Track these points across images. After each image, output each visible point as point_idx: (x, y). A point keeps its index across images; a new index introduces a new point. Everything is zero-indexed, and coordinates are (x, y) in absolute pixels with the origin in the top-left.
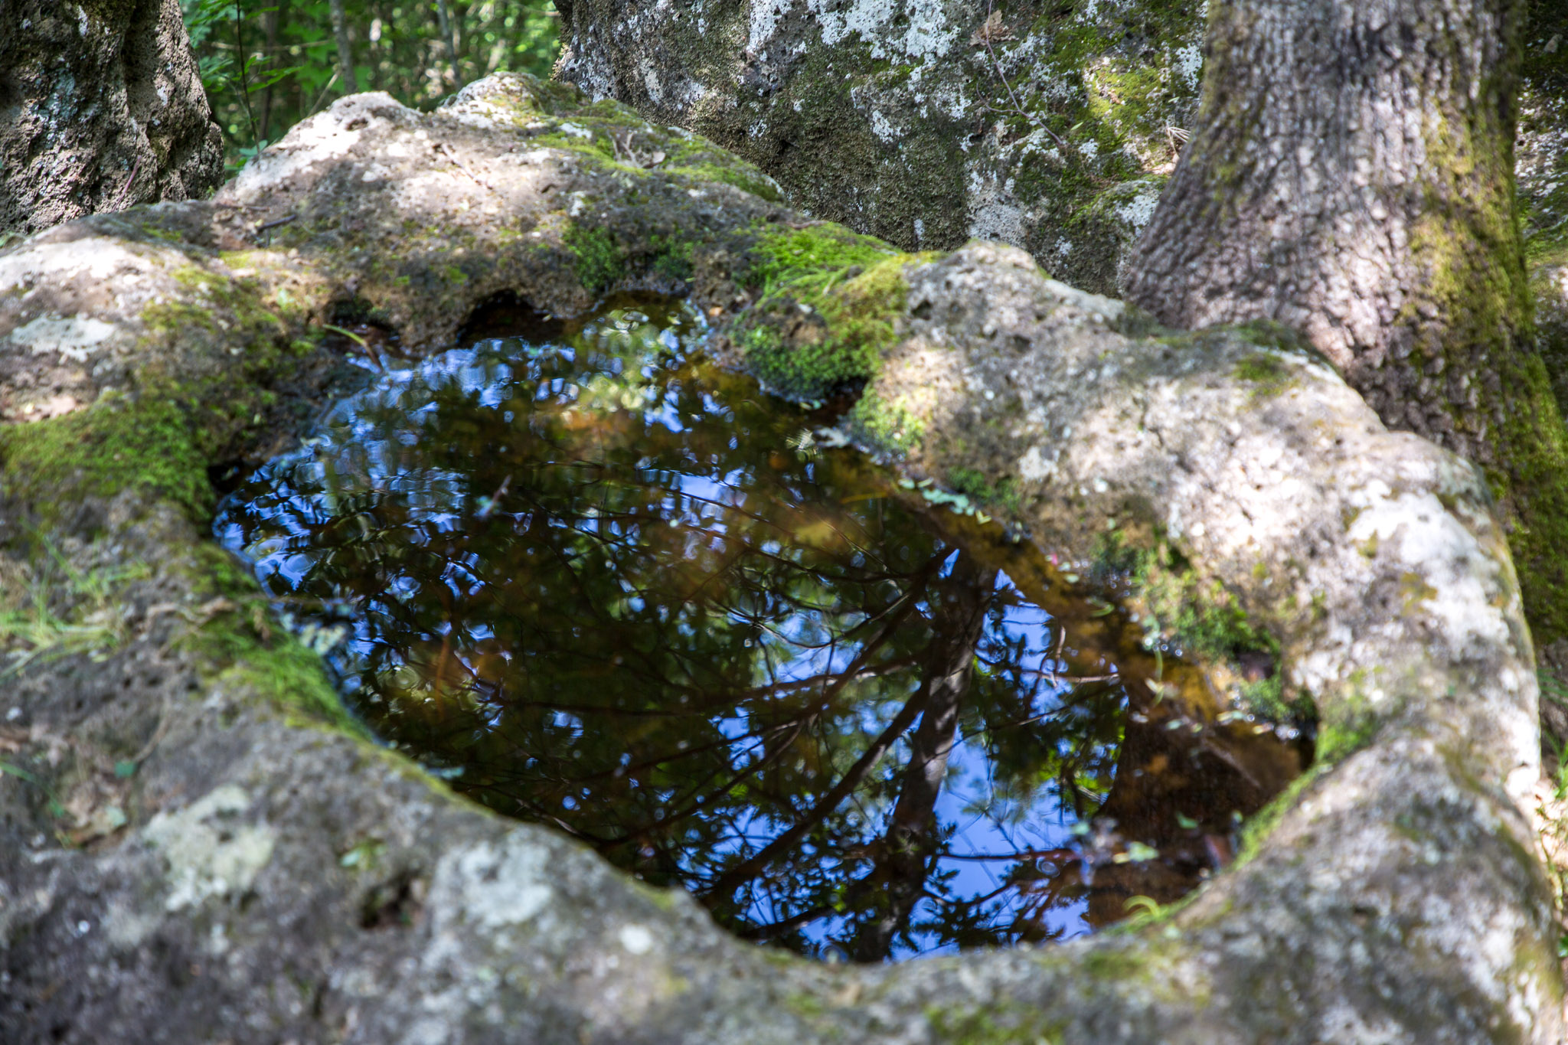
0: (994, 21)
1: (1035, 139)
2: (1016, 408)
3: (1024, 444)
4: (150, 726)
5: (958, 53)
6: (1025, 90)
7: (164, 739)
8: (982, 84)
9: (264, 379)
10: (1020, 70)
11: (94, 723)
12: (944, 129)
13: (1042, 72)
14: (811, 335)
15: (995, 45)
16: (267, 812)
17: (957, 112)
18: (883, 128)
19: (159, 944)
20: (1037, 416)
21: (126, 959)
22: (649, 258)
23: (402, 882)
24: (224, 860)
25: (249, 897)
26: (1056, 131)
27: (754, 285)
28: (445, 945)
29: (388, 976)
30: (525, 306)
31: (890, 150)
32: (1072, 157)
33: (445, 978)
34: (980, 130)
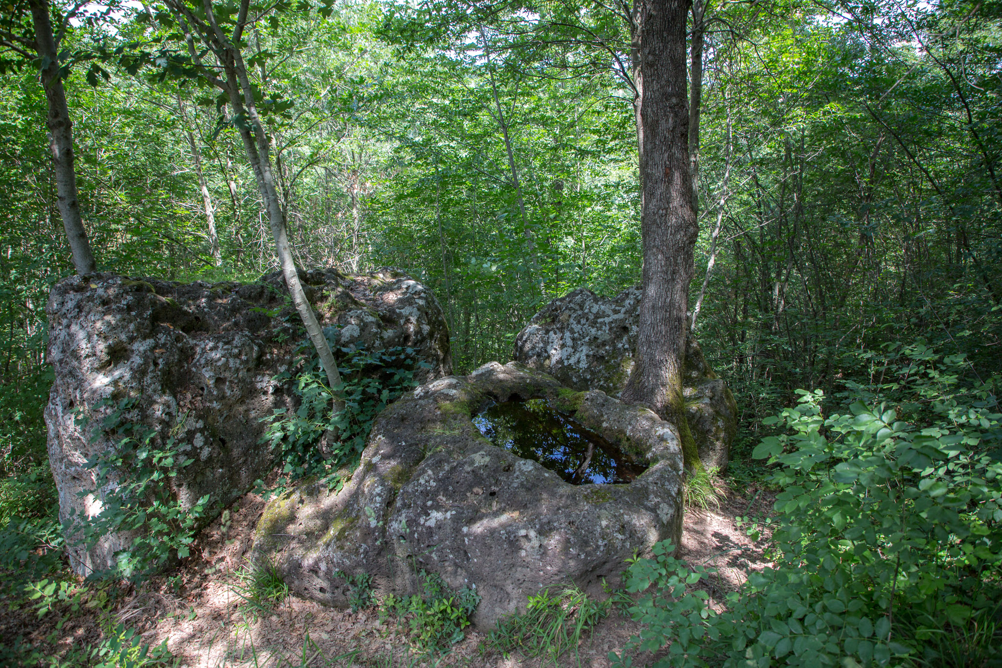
0: (595, 363)
1: (602, 383)
2: (602, 415)
3: (603, 421)
4: (466, 446)
5: (589, 368)
6: (600, 375)
7: (469, 447)
8: (593, 373)
9: (478, 402)
10: (600, 371)
11: (457, 445)
12: (586, 380)
13: (603, 372)
14: (568, 403)
15: (595, 367)
16: (488, 454)
17: (588, 377)
18: (575, 380)
19: (473, 471)
20: (605, 417)
21: (468, 473)
22: (539, 390)
23: (509, 466)
24: (482, 461)
25: (486, 466)
26: (606, 381)
27: (557, 396)
28: (517, 473)
29: (507, 478)
30: (519, 396)
31: (575, 384)
32: (608, 386)
33: (517, 478)
34: (592, 380)
